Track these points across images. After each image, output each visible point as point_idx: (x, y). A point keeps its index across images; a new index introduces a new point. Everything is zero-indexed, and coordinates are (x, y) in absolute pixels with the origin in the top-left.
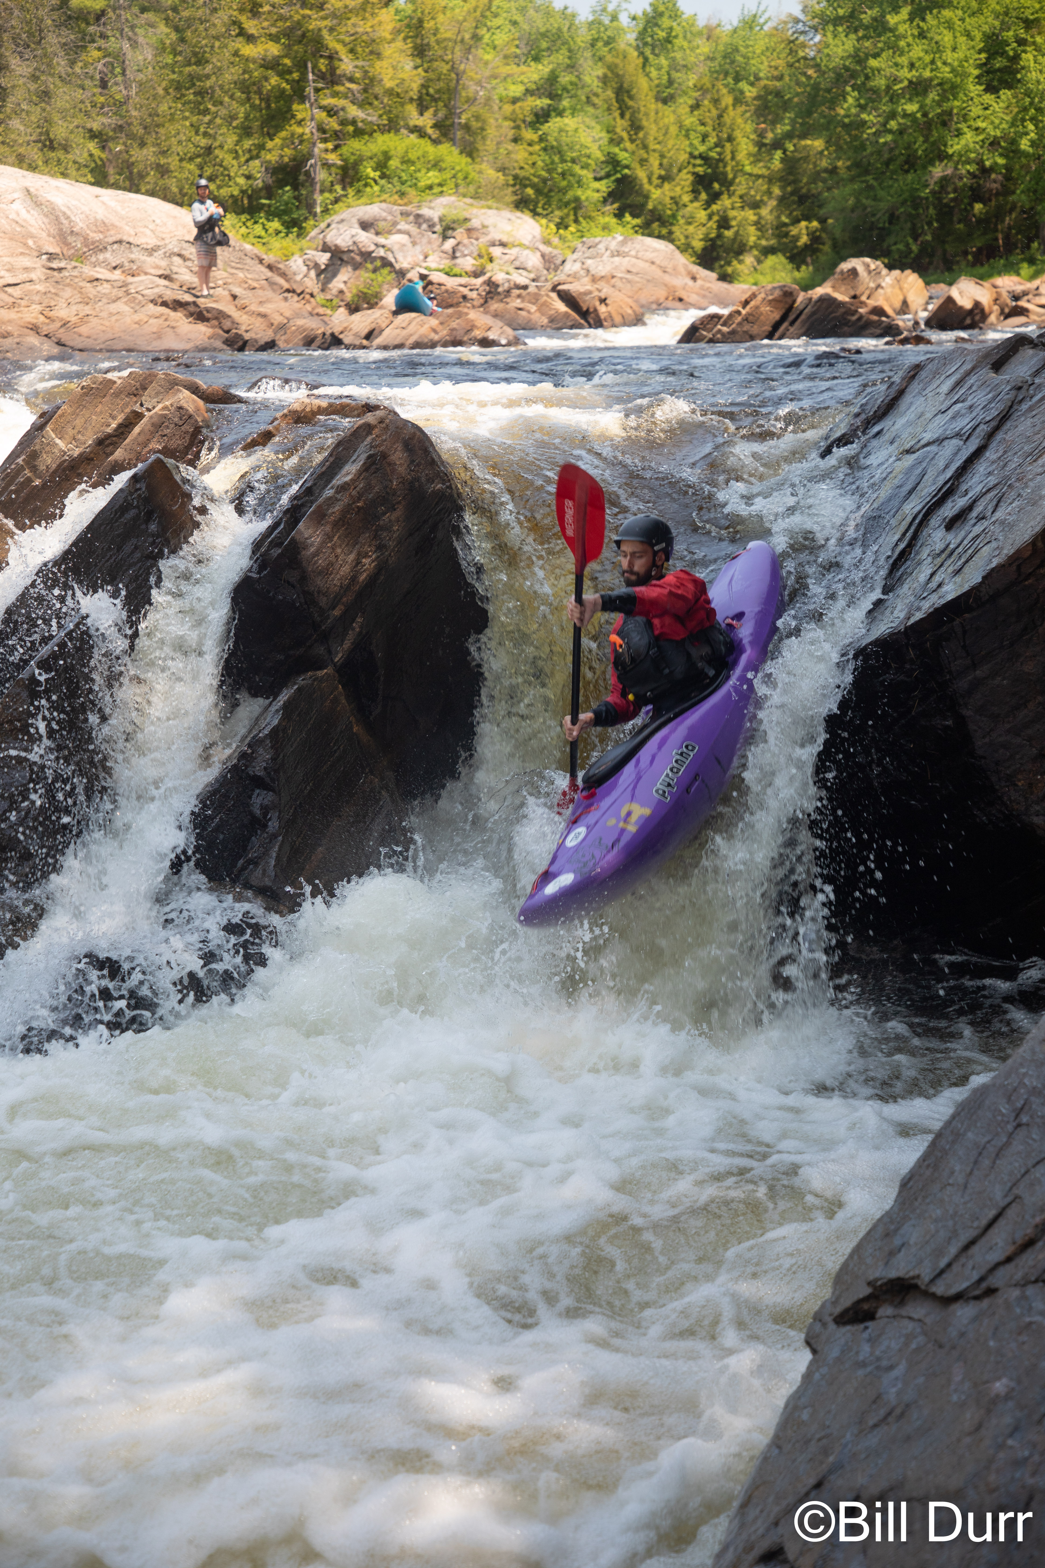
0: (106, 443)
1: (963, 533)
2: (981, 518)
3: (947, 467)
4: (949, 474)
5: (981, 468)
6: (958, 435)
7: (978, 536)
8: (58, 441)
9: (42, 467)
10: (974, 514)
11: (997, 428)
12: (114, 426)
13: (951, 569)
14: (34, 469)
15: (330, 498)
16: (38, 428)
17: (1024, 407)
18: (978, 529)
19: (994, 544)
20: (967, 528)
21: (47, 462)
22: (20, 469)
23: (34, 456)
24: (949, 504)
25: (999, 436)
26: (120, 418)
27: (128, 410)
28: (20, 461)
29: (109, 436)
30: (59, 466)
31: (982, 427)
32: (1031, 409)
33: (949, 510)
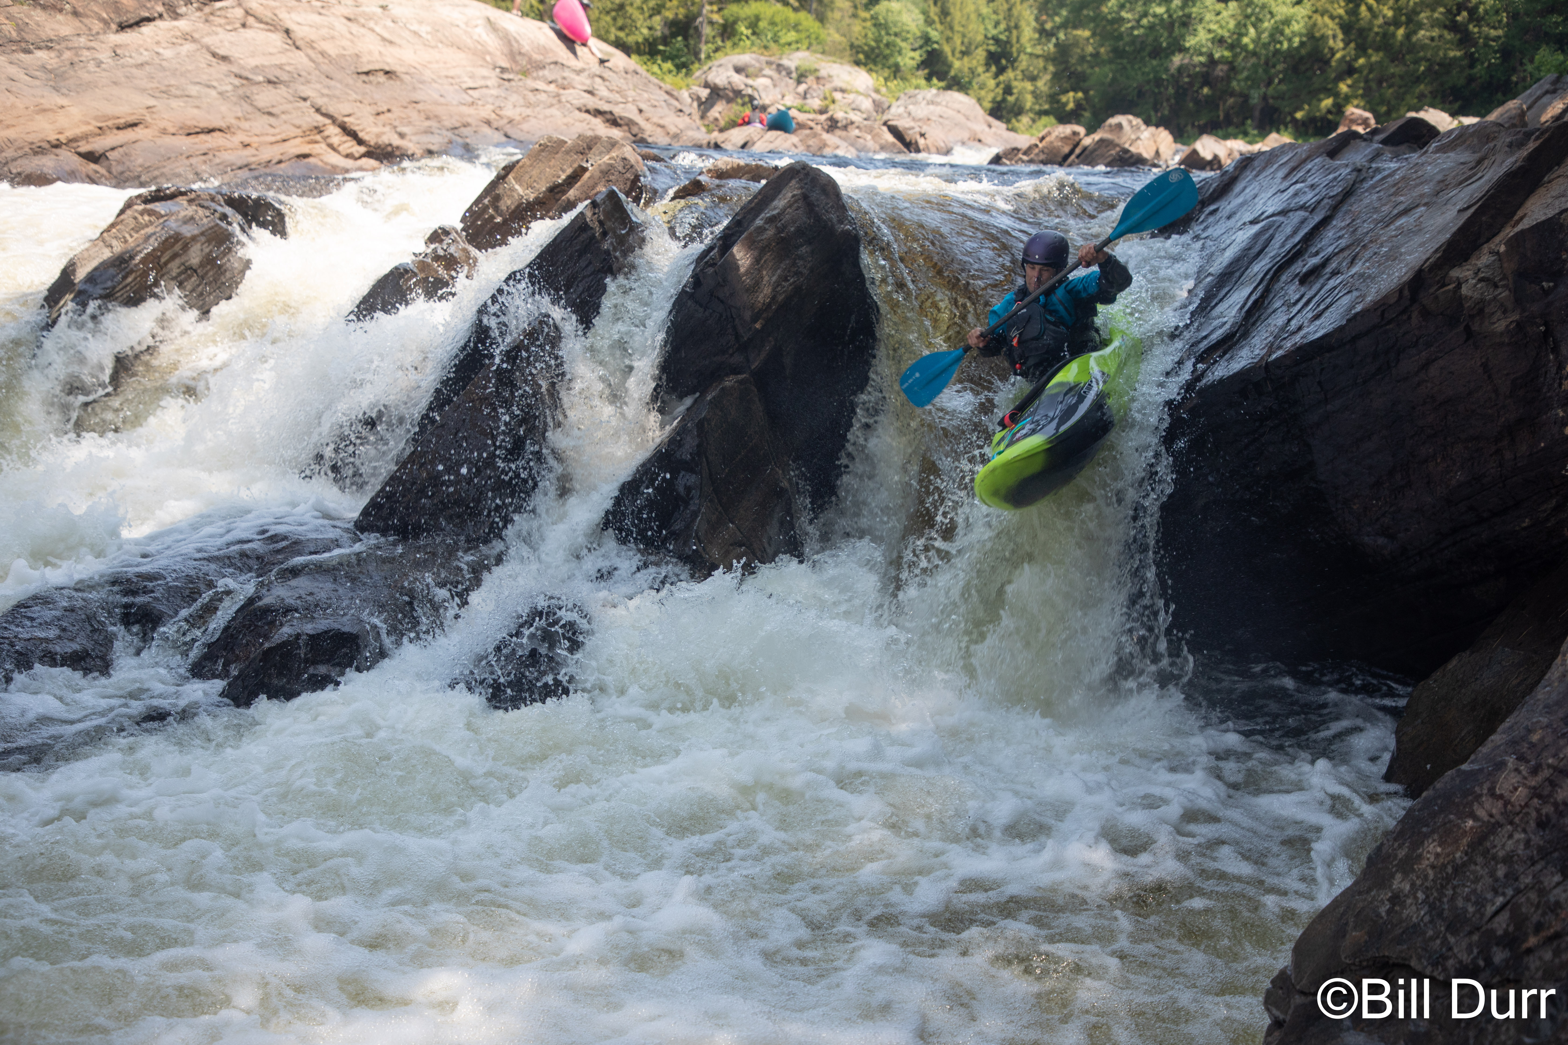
0: (556, 191)
1: (1317, 286)
2: (1335, 273)
3: (1295, 232)
4: (1297, 238)
5: (1329, 234)
6: (1302, 207)
7: (1335, 288)
8: (517, 187)
9: (504, 208)
10: (1328, 270)
11: (1342, 202)
12: (563, 177)
13: (1310, 315)
14: (496, 209)
15: (759, 228)
16: (501, 178)
17: (1366, 185)
18: (1332, 283)
19: (1355, 294)
20: (1321, 281)
21: (507, 203)
22: (485, 208)
23: (497, 198)
24: (1300, 263)
25: (1345, 208)
26: (569, 171)
27: (576, 165)
28: (486, 201)
29: (560, 185)
30: (518, 207)
31: (1326, 201)
32: (1374, 187)
33: (1300, 267)
